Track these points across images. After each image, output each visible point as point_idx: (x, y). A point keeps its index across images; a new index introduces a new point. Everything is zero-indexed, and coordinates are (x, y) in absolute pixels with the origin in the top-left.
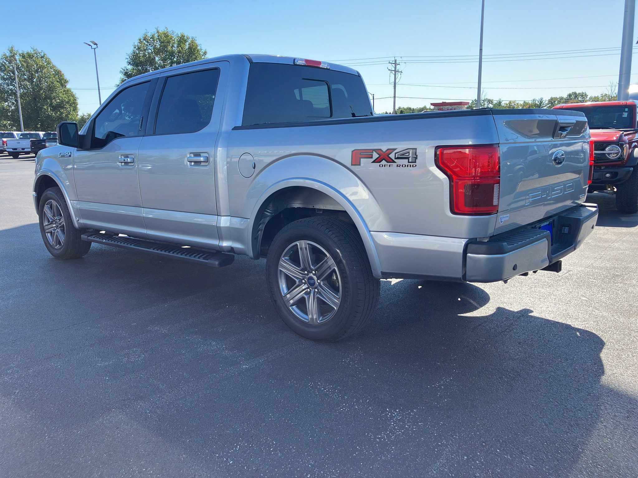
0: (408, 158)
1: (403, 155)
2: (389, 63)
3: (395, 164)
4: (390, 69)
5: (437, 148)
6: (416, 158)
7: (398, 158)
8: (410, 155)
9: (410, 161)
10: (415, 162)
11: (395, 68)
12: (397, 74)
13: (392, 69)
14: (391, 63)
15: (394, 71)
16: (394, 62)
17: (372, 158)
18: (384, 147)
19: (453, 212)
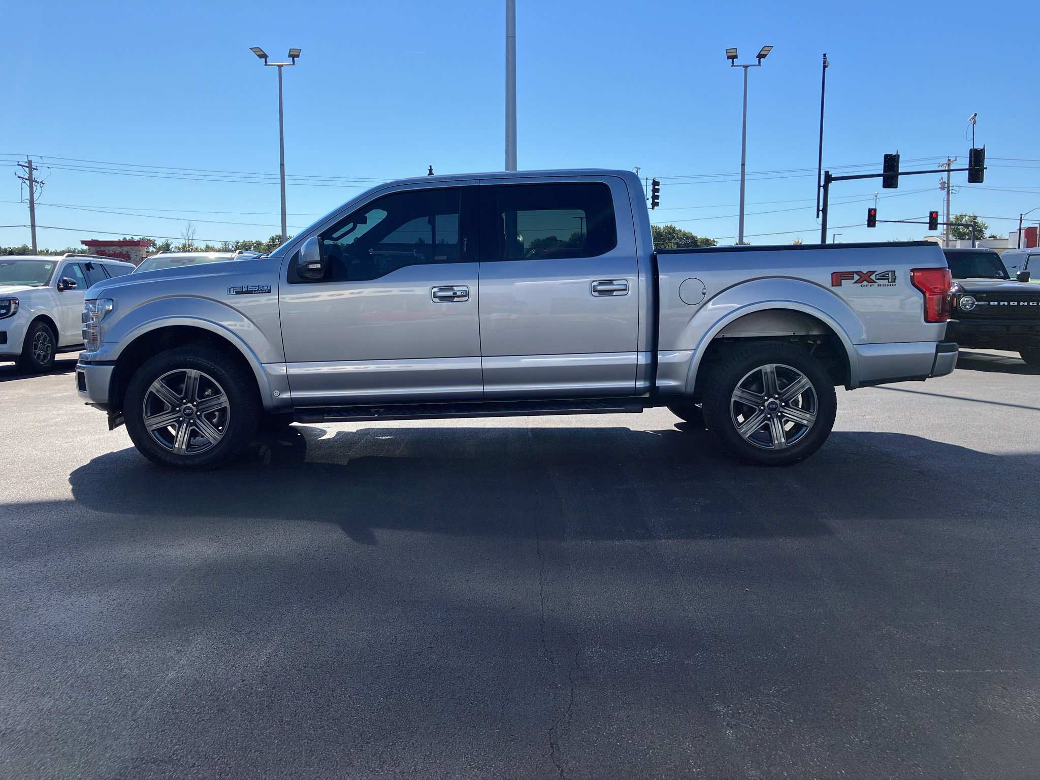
0: (888, 279)
1: (883, 276)
2: (18, 165)
3: (876, 285)
4: (22, 176)
5: (913, 270)
6: (895, 279)
7: (878, 279)
8: (890, 276)
9: (890, 281)
10: (895, 282)
11: (31, 174)
12: (34, 186)
13: (25, 177)
14: (22, 166)
15: (28, 180)
16: (27, 165)
17: (853, 279)
18: (865, 269)
19: (927, 321)
